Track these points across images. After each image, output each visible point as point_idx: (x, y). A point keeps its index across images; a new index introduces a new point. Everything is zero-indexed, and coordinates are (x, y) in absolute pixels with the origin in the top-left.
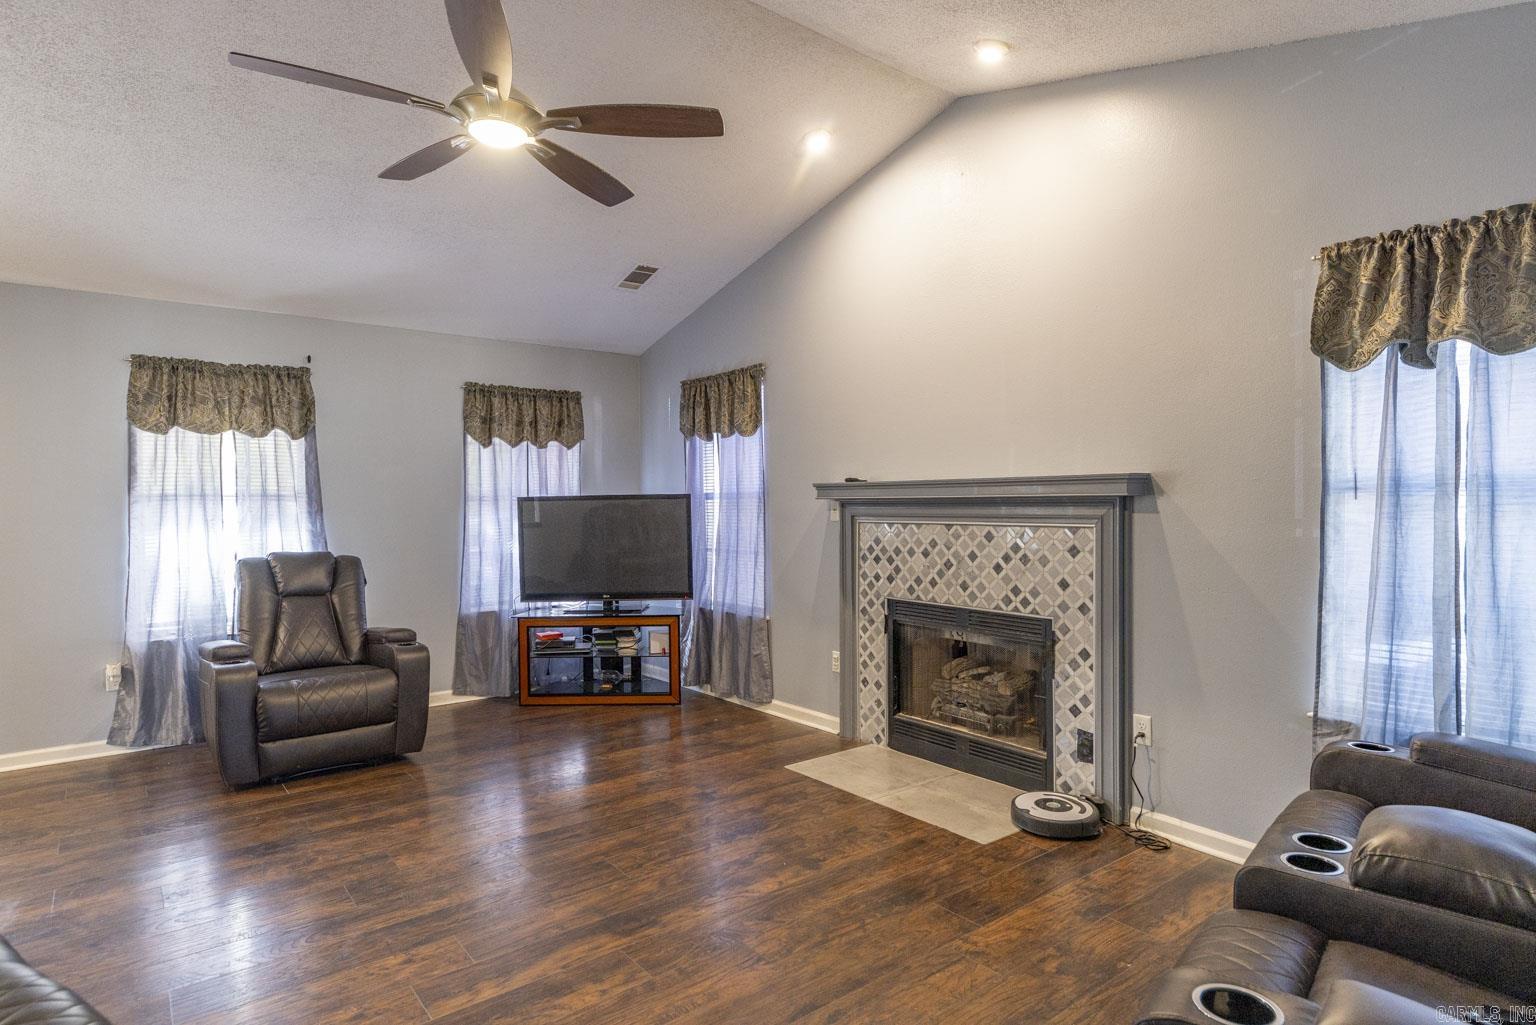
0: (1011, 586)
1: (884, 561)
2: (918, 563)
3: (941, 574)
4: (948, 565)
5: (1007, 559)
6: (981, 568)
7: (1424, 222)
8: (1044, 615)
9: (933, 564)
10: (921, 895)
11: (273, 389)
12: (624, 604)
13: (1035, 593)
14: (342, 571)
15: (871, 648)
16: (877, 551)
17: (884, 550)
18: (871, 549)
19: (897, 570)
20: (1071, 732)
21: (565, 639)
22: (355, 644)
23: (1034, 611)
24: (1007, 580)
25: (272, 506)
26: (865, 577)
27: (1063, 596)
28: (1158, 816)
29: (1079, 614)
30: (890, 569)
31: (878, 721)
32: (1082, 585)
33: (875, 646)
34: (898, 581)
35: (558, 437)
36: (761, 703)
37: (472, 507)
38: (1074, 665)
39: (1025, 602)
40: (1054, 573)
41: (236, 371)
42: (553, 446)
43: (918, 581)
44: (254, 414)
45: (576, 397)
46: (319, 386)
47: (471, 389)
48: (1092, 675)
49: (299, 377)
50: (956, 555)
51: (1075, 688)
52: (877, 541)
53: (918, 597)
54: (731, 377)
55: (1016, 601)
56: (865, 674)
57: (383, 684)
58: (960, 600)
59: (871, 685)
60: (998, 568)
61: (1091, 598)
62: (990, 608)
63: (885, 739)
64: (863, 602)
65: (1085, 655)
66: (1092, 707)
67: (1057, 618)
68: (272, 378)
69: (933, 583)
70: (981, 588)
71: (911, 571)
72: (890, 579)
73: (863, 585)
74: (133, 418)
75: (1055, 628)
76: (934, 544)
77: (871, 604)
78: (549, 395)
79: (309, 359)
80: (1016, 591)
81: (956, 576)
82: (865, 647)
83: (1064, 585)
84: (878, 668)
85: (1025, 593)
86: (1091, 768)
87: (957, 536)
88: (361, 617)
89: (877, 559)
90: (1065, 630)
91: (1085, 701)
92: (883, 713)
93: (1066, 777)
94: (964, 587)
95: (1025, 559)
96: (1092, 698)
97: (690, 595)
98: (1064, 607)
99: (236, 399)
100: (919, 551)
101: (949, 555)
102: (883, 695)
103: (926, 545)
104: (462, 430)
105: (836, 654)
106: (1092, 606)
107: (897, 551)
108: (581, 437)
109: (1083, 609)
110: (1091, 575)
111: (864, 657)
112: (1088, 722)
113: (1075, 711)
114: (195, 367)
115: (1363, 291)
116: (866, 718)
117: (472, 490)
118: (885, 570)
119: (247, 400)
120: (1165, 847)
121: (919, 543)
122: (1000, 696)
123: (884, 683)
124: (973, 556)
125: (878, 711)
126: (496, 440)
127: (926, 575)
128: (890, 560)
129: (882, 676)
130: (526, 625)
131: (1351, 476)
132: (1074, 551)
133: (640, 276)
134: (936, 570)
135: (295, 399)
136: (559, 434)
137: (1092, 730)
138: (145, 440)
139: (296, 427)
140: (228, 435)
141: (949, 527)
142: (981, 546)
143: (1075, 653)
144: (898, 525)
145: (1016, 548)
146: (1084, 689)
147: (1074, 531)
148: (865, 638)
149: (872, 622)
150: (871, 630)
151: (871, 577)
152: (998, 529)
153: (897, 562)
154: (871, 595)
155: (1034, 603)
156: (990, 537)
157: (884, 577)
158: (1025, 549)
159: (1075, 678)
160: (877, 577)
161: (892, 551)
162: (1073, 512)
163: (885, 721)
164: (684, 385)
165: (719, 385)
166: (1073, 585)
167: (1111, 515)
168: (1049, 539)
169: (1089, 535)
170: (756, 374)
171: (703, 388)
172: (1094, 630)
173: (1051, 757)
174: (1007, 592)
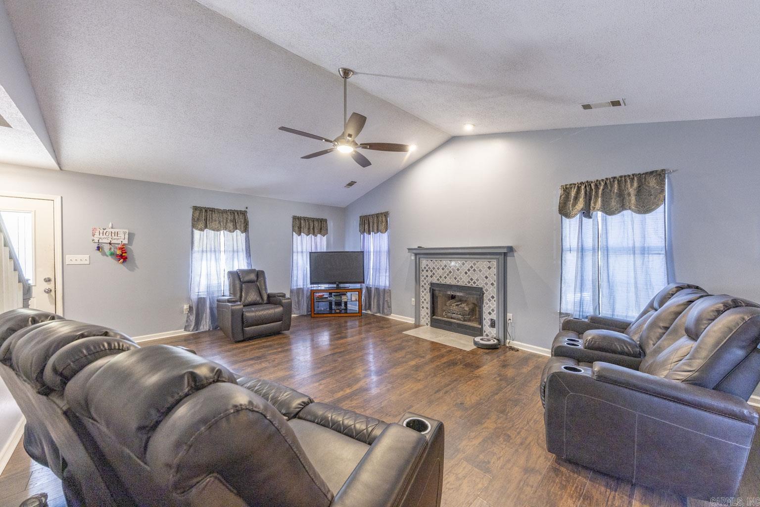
0: (470, 278)
1: (429, 271)
2: (440, 272)
3: (448, 275)
4: (450, 272)
5: (469, 270)
6: (461, 273)
7: (589, 180)
8: (480, 286)
9: (445, 272)
10: (456, 364)
11: (236, 217)
12: (342, 285)
13: (477, 280)
14: (260, 274)
15: (425, 297)
16: (427, 268)
17: (429, 268)
18: (425, 268)
19: (434, 274)
20: (489, 320)
21: (325, 296)
22: (265, 298)
23: (477, 285)
24: (469, 276)
25: (236, 254)
26: (423, 276)
27: (486, 281)
28: (514, 342)
29: (491, 286)
30: (431, 274)
31: (427, 319)
32: (492, 277)
33: (426, 297)
34: (434, 277)
35: (320, 232)
36: (388, 315)
37: (295, 255)
38: (489, 300)
40: (483, 274)
41: (225, 212)
42: (319, 235)
43: (440, 277)
44: (230, 225)
45: (326, 221)
46: (250, 216)
47: (295, 218)
48: (495, 303)
49: (244, 213)
50: (453, 269)
51: (490, 307)
52: (427, 265)
53: (441, 282)
54: (377, 215)
55: (472, 282)
56: (423, 305)
57: (279, 309)
58: (454, 282)
59: (425, 308)
60: (466, 273)
61: (495, 281)
62: (464, 285)
63: (429, 324)
64: (422, 284)
65: (493, 297)
66: (495, 312)
67: (484, 287)
68: (236, 214)
69: (445, 278)
70: (461, 279)
71: (438, 274)
72: (431, 277)
73: (422, 278)
74: (193, 226)
75: (484, 290)
76: (445, 266)
77: (425, 284)
78: (318, 220)
79: (247, 208)
80: (472, 279)
81: (453, 275)
82: (423, 297)
83: (486, 277)
84: (427, 303)
85: (475, 280)
86: (495, 329)
88: (266, 289)
89: (427, 271)
90: (487, 290)
91: (493, 310)
92: (429, 317)
93: (487, 332)
94: (455, 278)
95: (474, 270)
96: (495, 309)
97: (364, 282)
98: (486, 284)
99: (225, 221)
100: (441, 268)
101: (450, 269)
102: (429, 311)
103: (443, 266)
104: (292, 231)
105: (413, 299)
106: (495, 283)
107: (434, 268)
108: (327, 233)
109: (492, 284)
110: (495, 275)
111: (423, 300)
112: (494, 316)
113: (490, 313)
114: (213, 210)
115: (572, 198)
116: (423, 318)
117: (295, 250)
119: (229, 221)
120: (517, 350)
121: (441, 266)
122: (465, 310)
123: (429, 308)
124: (458, 270)
125: (427, 316)
126: (302, 234)
127: (443, 275)
128: (431, 271)
129: (429, 306)
130: (313, 292)
131: (569, 247)
132: (489, 268)
133: (351, 184)
134: (446, 274)
135: (243, 221)
136: (321, 232)
137: (495, 319)
138: (197, 233)
139: (242, 229)
140: (222, 232)
141: (450, 261)
142: (461, 267)
143: (490, 297)
144: (434, 260)
145: (472, 267)
146: (493, 307)
147: (489, 262)
148: (423, 294)
149: (425, 289)
150: (425, 292)
151: (425, 276)
152: (466, 261)
153: (434, 271)
154: (425, 281)
155: (477, 283)
156: (464, 264)
157: (429, 276)
158: (474, 267)
159: (490, 304)
160: (427, 276)
161: (432, 268)
162: (490, 257)
163: (430, 319)
164: (360, 217)
165: (373, 218)
166: (489, 278)
167: (501, 257)
168: (482, 264)
169: (494, 263)
170: (386, 215)
171: (367, 218)
172: (496, 290)
173: (482, 327)
174: (469, 280)
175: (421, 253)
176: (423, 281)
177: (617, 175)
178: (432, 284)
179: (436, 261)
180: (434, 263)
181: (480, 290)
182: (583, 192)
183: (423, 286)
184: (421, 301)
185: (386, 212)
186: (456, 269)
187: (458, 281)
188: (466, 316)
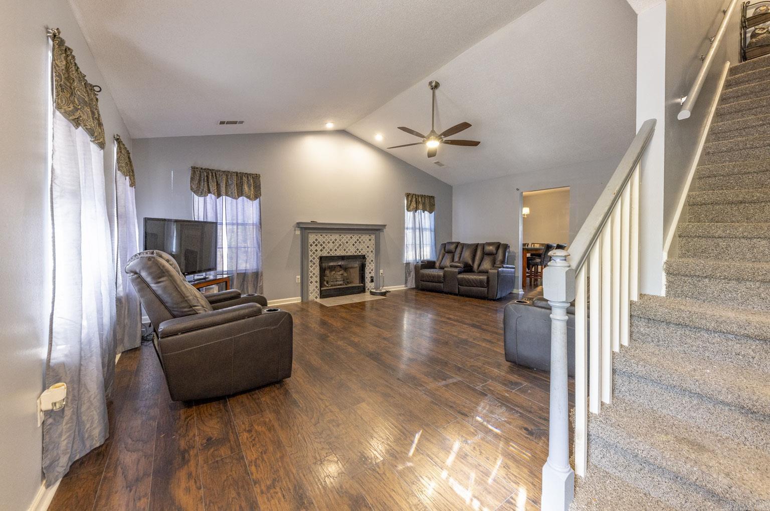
1: (319, 245)
2: (331, 244)
3: (338, 248)
4: (340, 245)
5: (356, 242)
6: (349, 245)
8: (364, 254)
9: (336, 245)
13: (362, 250)
15: (314, 272)
16: (316, 242)
17: (319, 242)
18: (314, 242)
19: (324, 248)
20: (369, 277)
23: (362, 254)
24: (356, 247)
26: (311, 251)
27: (368, 249)
29: (371, 253)
30: (321, 248)
31: (316, 292)
32: (372, 247)
34: (324, 250)
38: (370, 263)
39: (360, 252)
40: (366, 245)
43: (331, 250)
48: (374, 265)
51: (370, 268)
52: (316, 240)
53: (331, 255)
54: (237, 174)
55: (358, 252)
56: (311, 280)
58: (343, 253)
59: (314, 283)
60: (354, 245)
61: (373, 249)
62: (352, 254)
63: (319, 297)
64: (311, 258)
65: (372, 261)
66: (374, 271)
67: (366, 254)
69: (336, 250)
70: (349, 250)
71: (329, 248)
72: (321, 250)
73: (311, 253)
75: (366, 256)
76: (336, 240)
77: (314, 258)
80: (358, 250)
81: (342, 248)
82: (311, 272)
83: (368, 247)
84: (316, 277)
85: (360, 250)
86: (373, 283)
87: (343, 238)
89: (316, 245)
90: (368, 256)
91: (372, 270)
92: (318, 290)
93: (368, 287)
94: (345, 250)
95: (360, 242)
96: (374, 269)
97: (217, 268)
98: (368, 252)
100: (331, 242)
101: (340, 243)
102: (318, 285)
103: (333, 240)
105: (299, 277)
106: (374, 251)
107: (324, 243)
110: (373, 245)
111: (311, 275)
112: (373, 274)
113: (370, 273)
115: (410, 201)
116: (312, 293)
118: (319, 248)
120: (390, 292)
121: (331, 240)
123: (319, 281)
124: (347, 242)
125: (316, 290)
127: (333, 249)
128: (321, 245)
129: (318, 279)
131: (407, 227)
132: (370, 240)
137: (373, 276)
141: (340, 235)
142: (349, 240)
143: (370, 261)
144: (324, 235)
145: (358, 240)
146: (372, 268)
147: (370, 236)
148: (311, 269)
149: (314, 264)
150: (314, 266)
151: (314, 251)
152: (353, 236)
153: (324, 245)
154: (314, 256)
155: (362, 252)
156: (351, 238)
157: (319, 250)
158: (360, 240)
159: (370, 266)
160: (316, 251)
161: (321, 243)
162: (371, 232)
163: (319, 292)
164: (194, 169)
165: (227, 176)
166: (370, 247)
167: (377, 232)
168: (365, 238)
169: (373, 237)
170: (256, 178)
171: (214, 174)
172: (374, 255)
173: (365, 284)
174: (356, 250)
175: (306, 229)
176: (311, 256)
177: (424, 194)
178: (321, 258)
179: (326, 235)
180: (324, 237)
181: (364, 257)
182: (414, 199)
183: (311, 261)
184: (310, 276)
185: (256, 174)
186: (345, 242)
187: (347, 252)
188: (346, 280)
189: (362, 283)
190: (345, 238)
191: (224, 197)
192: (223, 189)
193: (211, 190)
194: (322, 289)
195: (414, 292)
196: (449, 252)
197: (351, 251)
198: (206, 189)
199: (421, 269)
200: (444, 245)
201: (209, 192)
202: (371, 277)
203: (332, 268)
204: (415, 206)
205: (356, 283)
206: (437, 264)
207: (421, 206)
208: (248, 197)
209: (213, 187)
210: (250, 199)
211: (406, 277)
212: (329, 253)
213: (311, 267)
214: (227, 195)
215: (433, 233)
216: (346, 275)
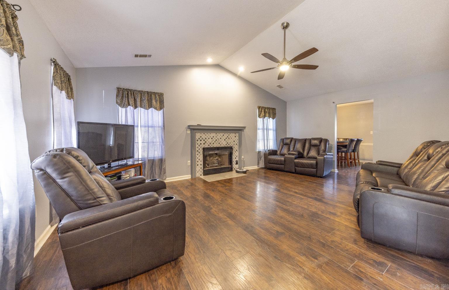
1: (202, 140)
2: (210, 140)
3: (215, 142)
4: (216, 140)
5: (226, 138)
6: (222, 140)
8: (231, 146)
9: (213, 140)
13: (230, 143)
16: (201, 139)
17: (202, 139)
18: (199, 139)
19: (206, 142)
23: (230, 146)
26: (198, 144)
27: (234, 143)
30: (204, 142)
31: (201, 172)
32: (236, 141)
33: (200, 157)
34: (206, 144)
36: (164, 180)
38: (235, 152)
40: (233, 140)
43: (210, 143)
48: (238, 153)
50: (218, 138)
51: (235, 155)
52: (201, 137)
53: (210, 146)
54: (148, 93)
55: (228, 145)
56: (198, 163)
58: (218, 146)
59: (199, 165)
60: (225, 140)
62: (223, 146)
63: (202, 175)
64: (197, 149)
65: (237, 150)
67: (233, 146)
69: (213, 143)
70: (222, 143)
71: (209, 142)
72: (204, 144)
73: (197, 146)
75: (233, 147)
76: (213, 137)
77: (199, 149)
80: (228, 143)
81: (218, 142)
82: (198, 158)
84: (201, 161)
86: (237, 165)
87: (218, 135)
89: (201, 140)
90: (234, 147)
91: (237, 156)
92: (202, 170)
93: (234, 168)
94: (219, 143)
95: (229, 138)
96: (238, 156)
97: (133, 157)
100: (210, 138)
101: (216, 138)
102: (202, 166)
103: (212, 137)
105: (189, 161)
106: (238, 144)
107: (206, 139)
109: (237, 144)
112: (237, 159)
113: (236, 158)
115: (260, 111)
116: (198, 172)
118: (203, 142)
120: (248, 170)
121: (210, 137)
123: (202, 164)
124: (221, 138)
125: (201, 170)
128: (204, 140)
129: (202, 163)
131: (259, 128)
132: (235, 137)
134: (214, 141)
141: (216, 134)
142: (222, 137)
143: (235, 150)
144: (206, 133)
145: (228, 137)
146: (237, 155)
147: (235, 134)
149: (199, 153)
150: (199, 154)
151: (199, 144)
152: (225, 134)
153: (206, 140)
154: (199, 147)
155: (230, 144)
156: (223, 135)
158: (229, 137)
160: (201, 144)
161: (204, 139)
162: (235, 131)
163: (202, 171)
164: (119, 89)
165: (141, 94)
166: (235, 141)
167: (240, 132)
168: (232, 135)
169: (237, 134)
170: (161, 95)
171: (132, 93)
172: (238, 147)
173: (232, 166)
174: (226, 143)
175: (194, 129)
176: (198, 147)
178: (204, 149)
179: (207, 134)
180: (206, 135)
181: (231, 148)
182: (263, 110)
183: (198, 151)
184: (197, 161)
185: (161, 93)
186: (219, 138)
187: (221, 145)
188: (220, 163)
189: (230, 165)
190: (219, 135)
191: (139, 108)
192: (138, 103)
193: (130, 103)
194: (204, 169)
195: (263, 171)
196: (286, 144)
197: (223, 144)
198: (126, 103)
199: (268, 156)
200: (283, 140)
201: (129, 105)
202: (236, 161)
203: (211, 155)
204: (264, 114)
205: (227, 165)
206: (278, 152)
207: (267, 115)
208: (156, 108)
209: (132, 101)
210: (157, 110)
211: (258, 161)
212: (209, 145)
213: (198, 155)
214: (141, 107)
215: (275, 132)
216: (220, 159)
